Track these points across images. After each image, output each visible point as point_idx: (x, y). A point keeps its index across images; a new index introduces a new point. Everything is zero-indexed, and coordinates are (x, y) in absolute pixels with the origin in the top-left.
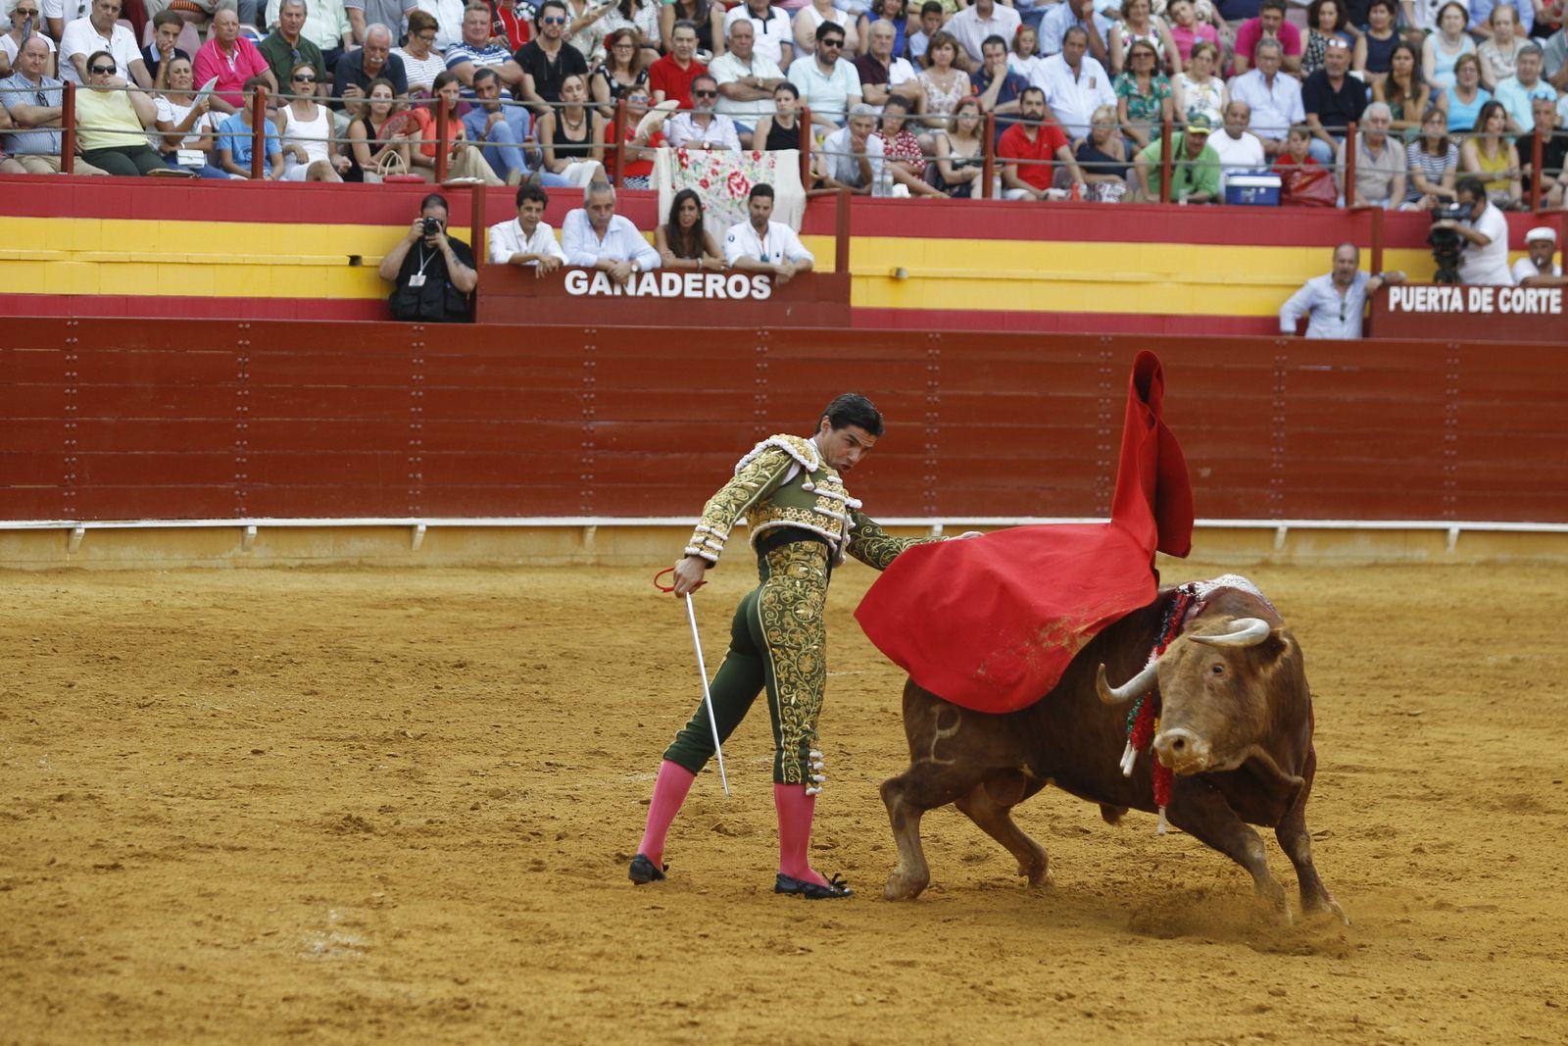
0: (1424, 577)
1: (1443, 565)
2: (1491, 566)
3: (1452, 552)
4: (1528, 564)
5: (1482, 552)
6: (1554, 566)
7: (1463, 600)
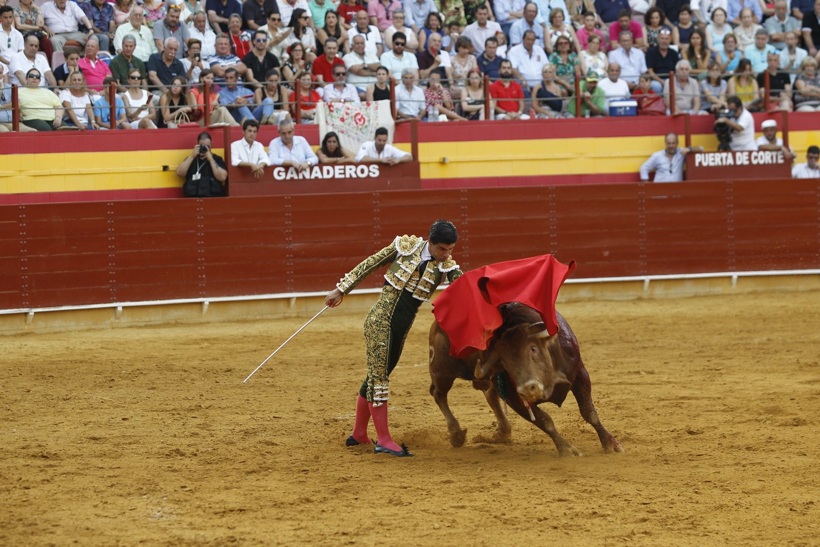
0: (721, 301)
1: (730, 295)
2: (754, 294)
3: (734, 288)
4: (773, 292)
5: (750, 287)
6: (786, 292)
7: (741, 312)
